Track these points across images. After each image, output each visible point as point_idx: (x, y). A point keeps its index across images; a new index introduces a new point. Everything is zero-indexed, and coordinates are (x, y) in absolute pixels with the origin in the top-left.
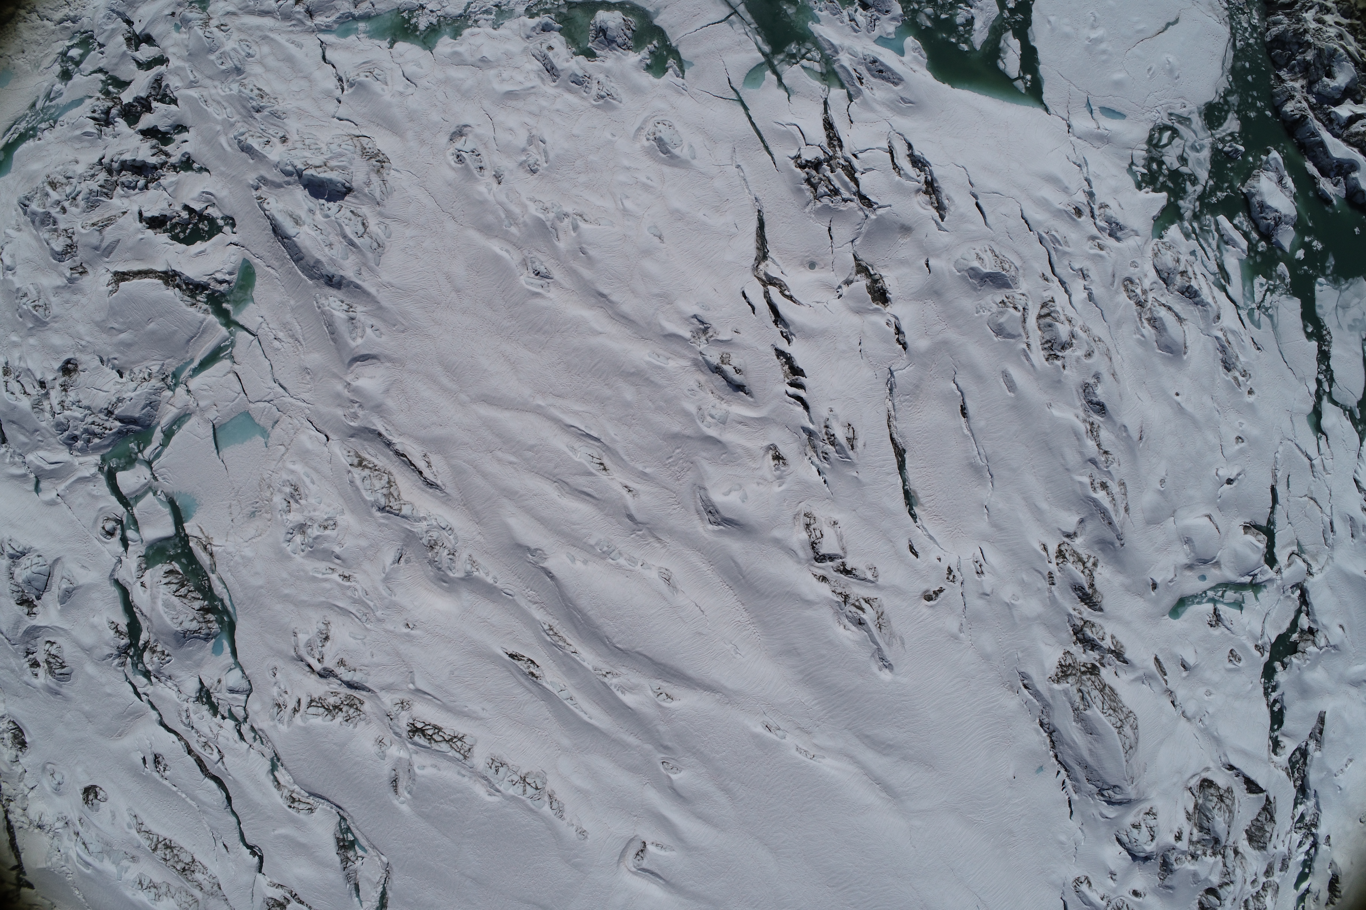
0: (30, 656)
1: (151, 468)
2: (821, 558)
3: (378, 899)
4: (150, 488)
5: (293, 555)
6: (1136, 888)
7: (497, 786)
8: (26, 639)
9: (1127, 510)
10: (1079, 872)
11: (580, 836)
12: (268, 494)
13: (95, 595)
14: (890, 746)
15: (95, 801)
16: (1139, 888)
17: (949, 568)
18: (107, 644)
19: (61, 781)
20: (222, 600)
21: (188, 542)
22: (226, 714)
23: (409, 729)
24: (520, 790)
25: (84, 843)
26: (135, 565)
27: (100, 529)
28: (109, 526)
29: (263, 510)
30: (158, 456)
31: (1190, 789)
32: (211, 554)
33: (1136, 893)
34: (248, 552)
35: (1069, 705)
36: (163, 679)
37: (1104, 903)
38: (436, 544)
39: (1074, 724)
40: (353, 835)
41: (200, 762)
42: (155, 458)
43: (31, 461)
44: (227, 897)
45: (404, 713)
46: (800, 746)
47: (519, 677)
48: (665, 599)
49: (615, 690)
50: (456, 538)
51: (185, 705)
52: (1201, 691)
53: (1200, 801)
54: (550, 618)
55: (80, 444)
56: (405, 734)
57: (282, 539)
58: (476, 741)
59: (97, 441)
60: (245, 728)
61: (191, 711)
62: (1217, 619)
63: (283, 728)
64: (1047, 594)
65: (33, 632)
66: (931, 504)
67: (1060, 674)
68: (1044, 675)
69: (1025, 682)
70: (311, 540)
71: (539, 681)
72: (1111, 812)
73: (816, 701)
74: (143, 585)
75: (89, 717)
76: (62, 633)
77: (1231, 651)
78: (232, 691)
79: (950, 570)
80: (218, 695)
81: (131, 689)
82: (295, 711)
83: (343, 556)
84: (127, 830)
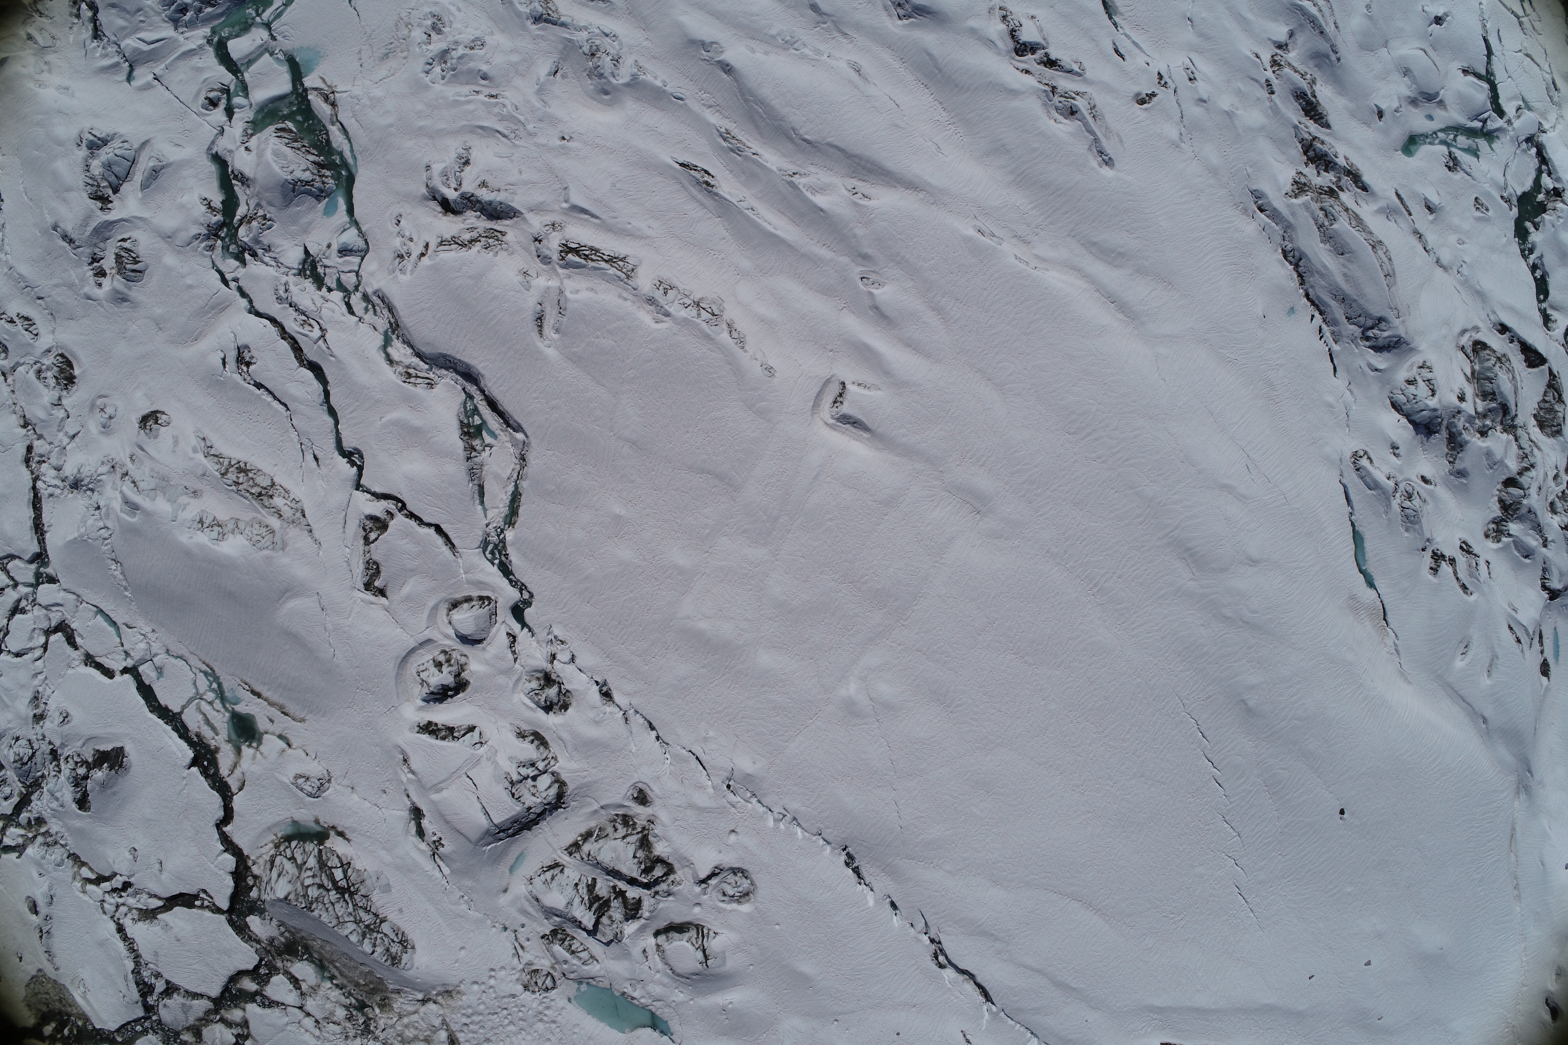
0: (95, 264)
1: (270, 29)
2: (1022, 49)
3: (508, 502)
4: (267, 50)
5: (431, 84)
6: (1425, 474)
7: (666, 307)
8: (95, 241)
9: (1337, 27)
10: (1356, 445)
11: (766, 372)
12: (406, 32)
13: (186, 173)
14: (1121, 255)
15: (155, 426)
16: (1428, 476)
17: (1159, 73)
18: (196, 222)
19: (113, 413)
20: (341, 154)
21: (307, 95)
22: (334, 285)
23: (561, 249)
24: (694, 312)
25: (134, 482)
26: (241, 130)
27: (201, 100)
28: (212, 95)
29: (399, 50)
30: (279, 15)
31: (1463, 348)
32: (333, 105)
33: (1424, 480)
34: (378, 92)
35: (1312, 222)
36: (260, 252)
37: (1391, 484)
38: (598, 50)
39: (1322, 245)
40: (481, 418)
41: (297, 349)
42: (274, 20)
43: (129, 44)
44: (314, 526)
45: (554, 234)
46: (1019, 255)
47: (691, 188)
48: (856, 87)
49: (804, 190)
50: (621, 44)
51: (284, 279)
52: (1453, 239)
53: (1477, 367)
54: (727, 121)
55: (189, 15)
56: (555, 257)
57: (420, 70)
58: (641, 262)
59: (209, 10)
60: (356, 299)
61: (291, 284)
62: (1453, 164)
63: (404, 278)
64: (1268, 104)
65: (103, 231)
66: (1131, 14)
67: (1297, 191)
68: (1279, 190)
69: (1260, 202)
70: (454, 61)
71: (714, 190)
72: (1380, 361)
73: (1032, 205)
74: (247, 149)
75: (159, 324)
76: (140, 223)
77: (1476, 199)
78: (344, 251)
79: (1160, 76)
80: (326, 262)
81: (219, 276)
82: (423, 255)
83: (490, 74)
84: (191, 455)
